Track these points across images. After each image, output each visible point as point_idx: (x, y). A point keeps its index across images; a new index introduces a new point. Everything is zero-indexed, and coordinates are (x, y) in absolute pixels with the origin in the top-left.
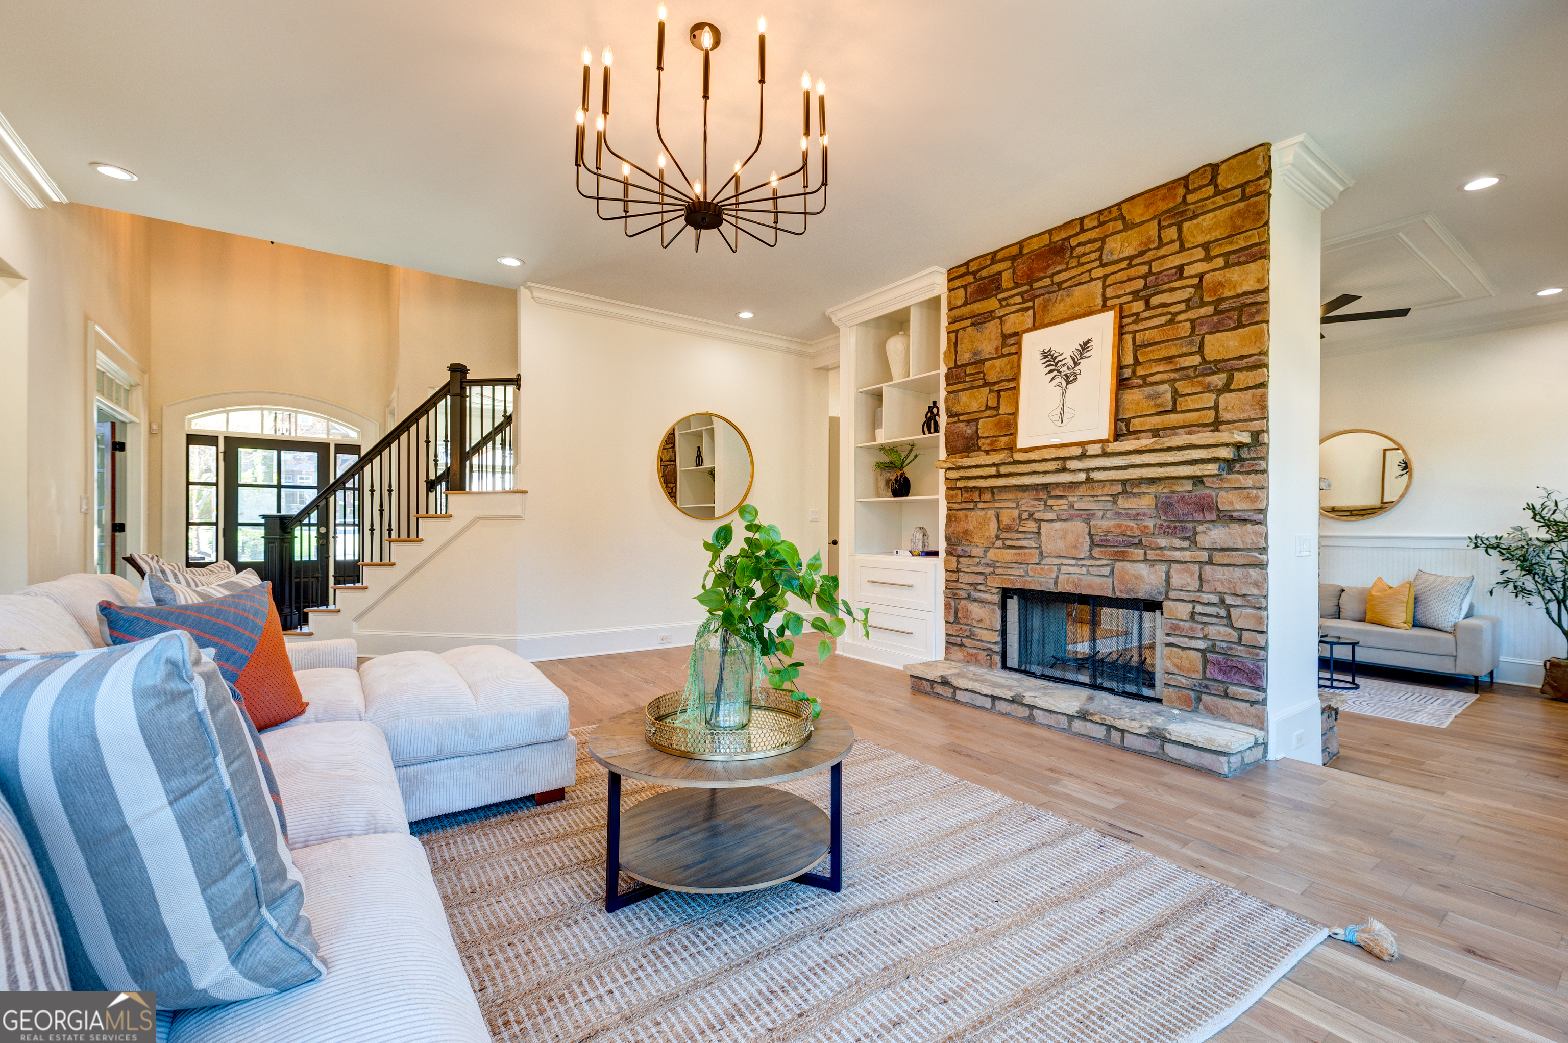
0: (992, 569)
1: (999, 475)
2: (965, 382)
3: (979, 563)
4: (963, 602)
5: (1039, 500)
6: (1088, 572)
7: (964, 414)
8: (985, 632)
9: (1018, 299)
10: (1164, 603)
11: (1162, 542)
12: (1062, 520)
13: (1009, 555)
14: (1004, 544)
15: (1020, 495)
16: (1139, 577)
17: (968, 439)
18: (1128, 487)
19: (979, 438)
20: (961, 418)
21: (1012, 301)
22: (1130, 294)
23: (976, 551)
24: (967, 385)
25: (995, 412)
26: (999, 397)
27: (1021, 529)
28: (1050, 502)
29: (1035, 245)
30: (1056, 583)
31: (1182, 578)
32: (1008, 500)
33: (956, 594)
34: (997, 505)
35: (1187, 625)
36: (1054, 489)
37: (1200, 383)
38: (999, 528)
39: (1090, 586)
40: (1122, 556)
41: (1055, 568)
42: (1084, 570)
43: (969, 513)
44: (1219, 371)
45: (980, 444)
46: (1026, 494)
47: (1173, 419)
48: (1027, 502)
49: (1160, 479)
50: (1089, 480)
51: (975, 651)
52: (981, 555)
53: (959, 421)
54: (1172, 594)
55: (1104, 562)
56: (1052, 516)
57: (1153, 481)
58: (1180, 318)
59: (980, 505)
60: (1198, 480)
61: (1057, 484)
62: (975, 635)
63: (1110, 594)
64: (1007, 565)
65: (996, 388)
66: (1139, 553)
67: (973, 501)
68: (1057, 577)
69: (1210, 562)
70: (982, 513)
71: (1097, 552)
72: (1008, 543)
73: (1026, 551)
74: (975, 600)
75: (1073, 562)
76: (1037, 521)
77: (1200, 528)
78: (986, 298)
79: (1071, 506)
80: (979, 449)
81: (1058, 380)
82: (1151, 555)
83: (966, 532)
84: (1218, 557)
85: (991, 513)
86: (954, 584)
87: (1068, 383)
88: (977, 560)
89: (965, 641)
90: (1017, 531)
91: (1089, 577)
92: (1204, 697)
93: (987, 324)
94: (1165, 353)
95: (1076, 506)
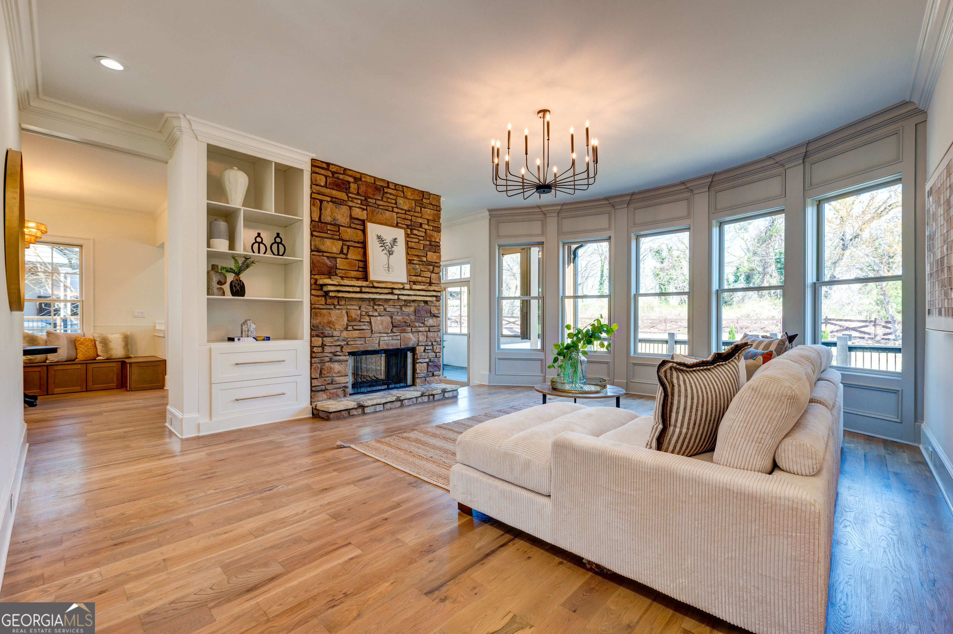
0: (345, 343)
1: (361, 292)
2: (327, 233)
3: (338, 340)
4: (327, 364)
5: (370, 306)
6: (392, 339)
7: (327, 252)
8: (341, 378)
9: (359, 202)
10: (417, 348)
11: (417, 324)
12: (381, 316)
13: (356, 334)
14: (353, 328)
15: (360, 303)
16: (410, 339)
17: (331, 268)
18: (407, 303)
19: (336, 268)
20: (325, 254)
21: (355, 201)
22: (405, 225)
23: (336, 333)
24: (330, 236)
25: (344, 256)
26: (348, 249)
27: (362, 320)
28: (376, 307)
29: (369, 180)
30: (379, 345)
31: (422, 338)
32: (353, 305)
33: (323, 360)
34: (348, 307)
35: (423, 354)
36: (378, 301)
37: (427, 268)
38: (348, 320)
39: (392, 345)
40: (404, 331)
41: (378, 338)
42: (391, 338)
43: (331, 311)
44: (431, 265)
45: (337, 272)
46: (364, 303)
47: (420, 279)
48: (365, 307)
49: (415, 300)
50: (398, 299)
51: (335, 391)
52: (339, 335)
53: (323, 255)
54: (420, 344)
55: (398, 334)
56: (376, 314)
57: (414, 301)
58: (422, 242)
59: (338, 307)
60: (426, 302)
61: (380, 299)
62: (335, 381)
63: (399, 347)
64: (354, 339)
65: (348, 243)
66: (409, 329)
67: (334, 304)
68: (379, 343)
69: (429, 331)
70: (339, 311)
71: (395, 330)
72: (355, 327)
73: (365, 331)
74: (336, 361)
75: (386, 335)
76: (369, 316)
77: (426, 319)
78: (340, 191)
79: (385, 310)
80: (336, 275)
81: (385, 252)
82: (414, 330)
83: (329, 322)
84: (431, 329)
85: (344, 311)
86: (321, 354)
87: (390, 254)
88: (337, 338)
89: (328, 387)
90: (360, 321)
91: (392, 341)
92: (427, 378)
93: (342, 206)
94: (417, 253)
95: (387, 310)
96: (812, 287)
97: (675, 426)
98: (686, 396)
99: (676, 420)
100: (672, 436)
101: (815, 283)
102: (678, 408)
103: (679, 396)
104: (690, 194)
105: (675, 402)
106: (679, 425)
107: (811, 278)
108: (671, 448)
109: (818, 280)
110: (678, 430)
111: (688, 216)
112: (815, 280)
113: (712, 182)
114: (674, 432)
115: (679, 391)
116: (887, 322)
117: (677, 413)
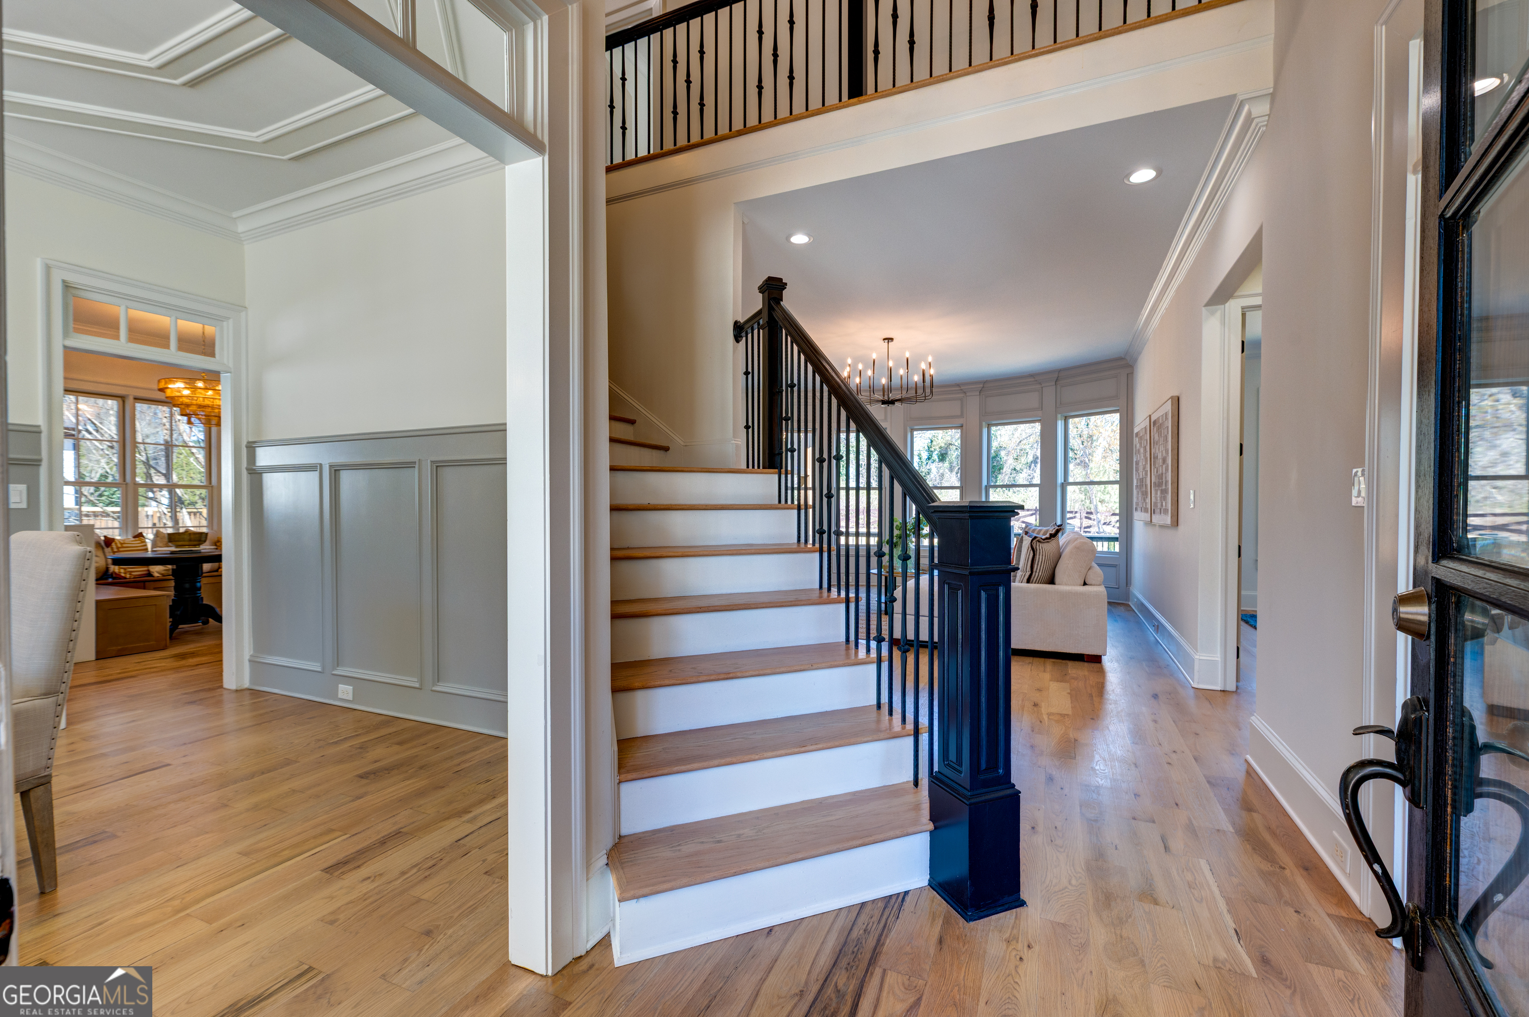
96: (1061, 486)
97: (1036, 572)
98: (1043, 555)
99: (1037, 569)
100: (1034, 577)
101: (1063, 483)
102: (1038, 562)
103: (1039, 555)
104: (962, 395)
105: (1037, 559)
106: (1038, 571)
107: (1060, 480)
108: (1034, 581)
109: (1065, 481)
110: (1037, 574)
111: (962, 416)
112: (1063, 481)
113: (983, 387)
114: (1035, 575)
115: (1040, 553)
116: (1087, 513)
117: (1038, 564)
